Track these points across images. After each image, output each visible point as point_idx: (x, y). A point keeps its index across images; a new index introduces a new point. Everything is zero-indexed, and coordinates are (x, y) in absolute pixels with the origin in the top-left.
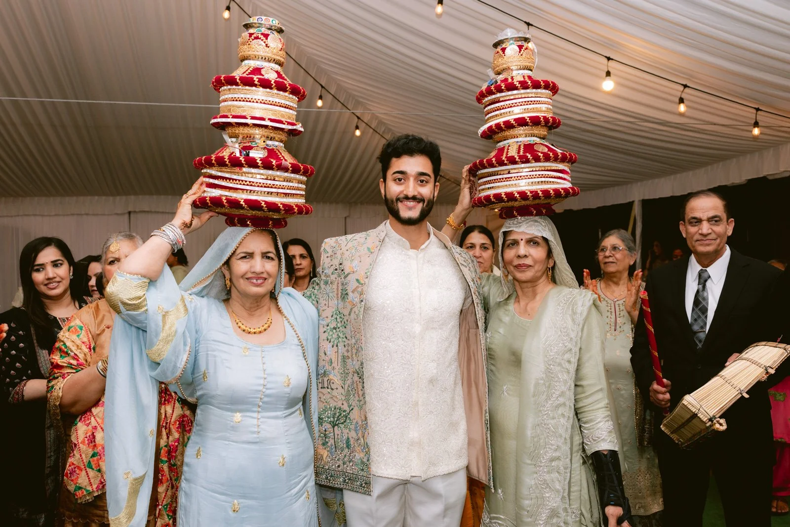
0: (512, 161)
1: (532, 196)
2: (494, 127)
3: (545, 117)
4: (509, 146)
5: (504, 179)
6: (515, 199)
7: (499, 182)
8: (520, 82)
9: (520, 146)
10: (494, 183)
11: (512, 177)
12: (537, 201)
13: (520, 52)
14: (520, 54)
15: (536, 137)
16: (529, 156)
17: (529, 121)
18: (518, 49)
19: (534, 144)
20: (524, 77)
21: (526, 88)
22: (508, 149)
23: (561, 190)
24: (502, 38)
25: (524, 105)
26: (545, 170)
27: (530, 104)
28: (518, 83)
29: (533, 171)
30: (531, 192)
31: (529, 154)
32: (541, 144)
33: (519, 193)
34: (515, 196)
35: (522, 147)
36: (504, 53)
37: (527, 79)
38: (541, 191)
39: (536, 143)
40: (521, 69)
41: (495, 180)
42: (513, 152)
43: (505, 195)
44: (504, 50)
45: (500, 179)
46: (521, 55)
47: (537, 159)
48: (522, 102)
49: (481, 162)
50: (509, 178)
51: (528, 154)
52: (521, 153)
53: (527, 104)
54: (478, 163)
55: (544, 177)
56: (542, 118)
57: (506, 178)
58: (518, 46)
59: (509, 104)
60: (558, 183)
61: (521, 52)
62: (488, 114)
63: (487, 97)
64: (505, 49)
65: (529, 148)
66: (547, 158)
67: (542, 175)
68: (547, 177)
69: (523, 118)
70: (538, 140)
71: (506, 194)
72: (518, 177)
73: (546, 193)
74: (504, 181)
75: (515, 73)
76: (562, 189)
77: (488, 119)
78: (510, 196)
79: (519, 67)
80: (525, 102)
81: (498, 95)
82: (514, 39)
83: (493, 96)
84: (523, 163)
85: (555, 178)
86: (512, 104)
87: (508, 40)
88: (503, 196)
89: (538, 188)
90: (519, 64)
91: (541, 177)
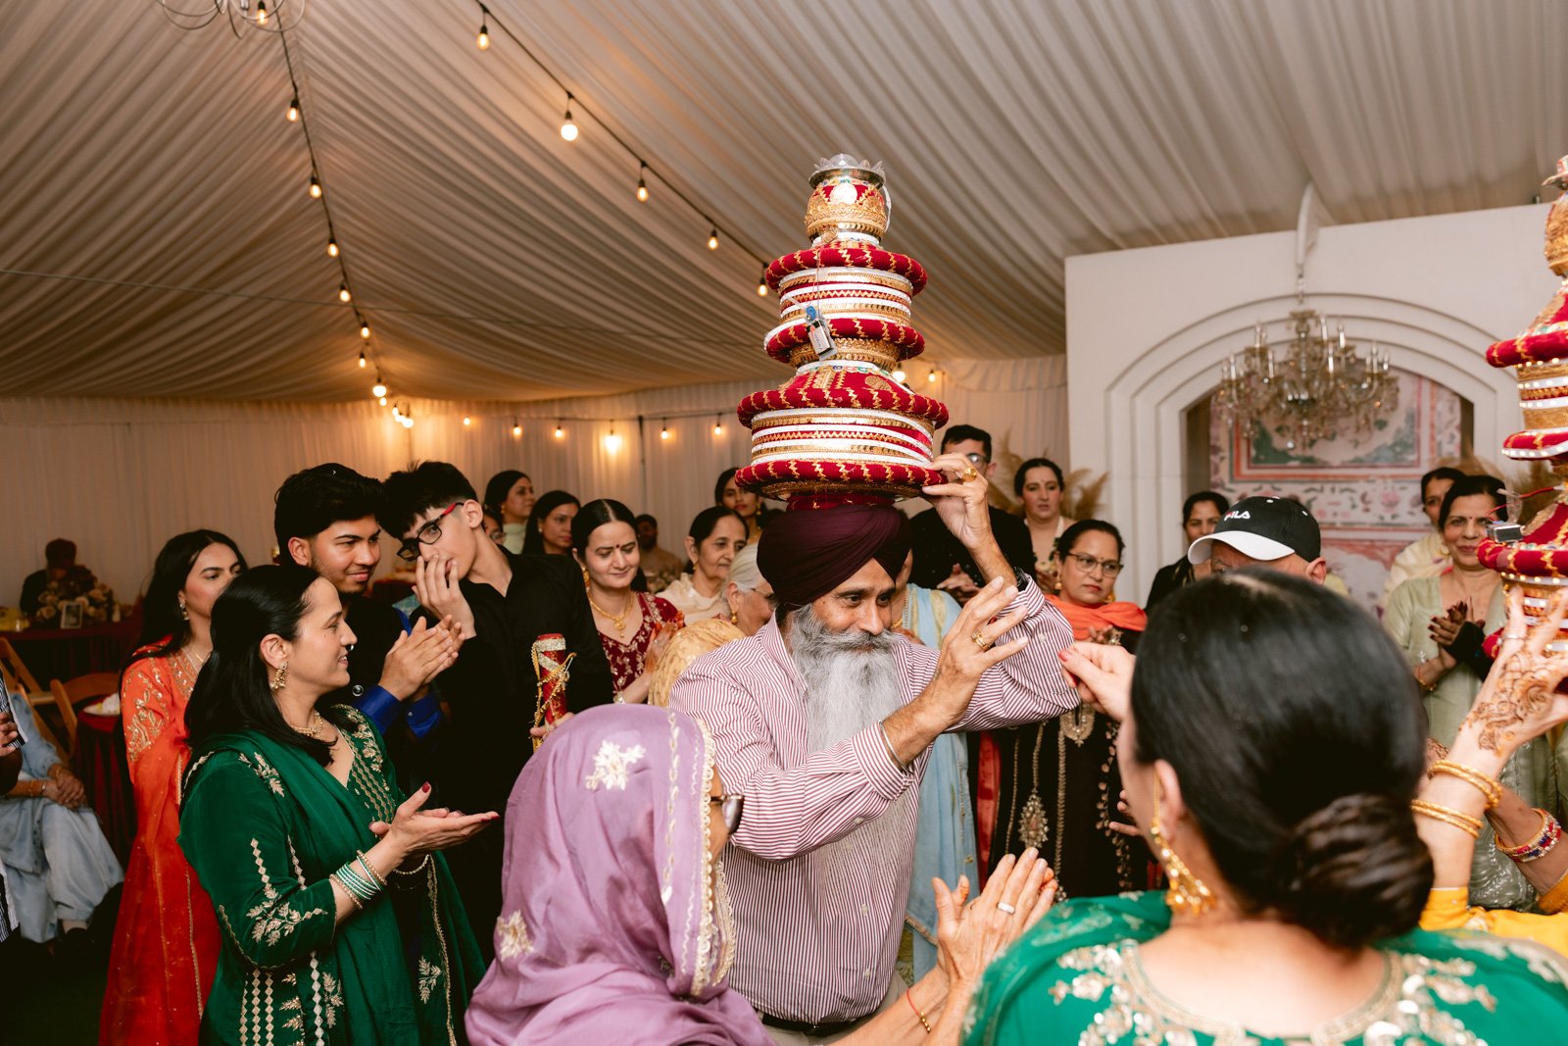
0: (818, 399)
1: (849, 475)
2: (792, 333)
3: (890, 325)
4: (817, 373)
5: (799, 434)
6: (815, 477)
7: (788, 439)
8: (850, 251)
9: (838, 374)
10: (779, 440)
11: (813, 432)
12: (859, 487)
13: (858, 198)
14: (858, 202)
15: (872, 362)
16: (851, 393)
17: (860, 328)
18: (855, 193)
19: (865, 376)
20: (860, 245)
21: (862, 264)
22: (815, 378)
23: (907, 470)
24: (829, 169)
25: (854, 296)
26: (879, 426)
27: (866, 296)
28: (846, 251)
29: (855, 424)
30: (848, 466)
31: (853, 391)
32: (880, 376)
33: (824, 464)
34: (816, 470)
35: (842, 376)
36: (827, 196)
37: (865, 249)
38: (868, 466)
39: (870, 374)
40: (858, 231)
41: (781, 434)
42: (823, 383)
43: (795, 466)
44: (828, 190)
45: (791, 433)
46: (861, 204)
47: (866, 402)
48: (851, 290)
49: (759, 397)
50: (808, 432)
51: (848, 389)
52: (838, 387)
53: (860, 296)
54: (752, 399)
55: (877, 439)
56: (886, 325)
57: (802, 432)
58: (856, 186)
59: (826, 292)
60: (904, 455)
61: (861, 199)
62: (786, 307)
63: (786, 274)
64: (831, 188)
65: (856, 380)
66: (886, 404)
67: (874, 434)
68: (883, 440)
69: (849, 321)
70: (876, 370)
71: (799, 464)
72: (825, 432)
73: (876, 469)
74: (799, 438)
75: (842, 236)
76: (911, 468)
77: (785, 318)
78: (805, 467)
79: (853, 227)
80: (857, 291)
81: (809, 272)
82: (850, 173)
83: (799, 274)
84: (839, 405)
85: (898, 443)
86: (832, 291)
87: (839, 173)
88: (793, 468)
89: (863, 459)
90: (856, 219)
91: (871, 439)
